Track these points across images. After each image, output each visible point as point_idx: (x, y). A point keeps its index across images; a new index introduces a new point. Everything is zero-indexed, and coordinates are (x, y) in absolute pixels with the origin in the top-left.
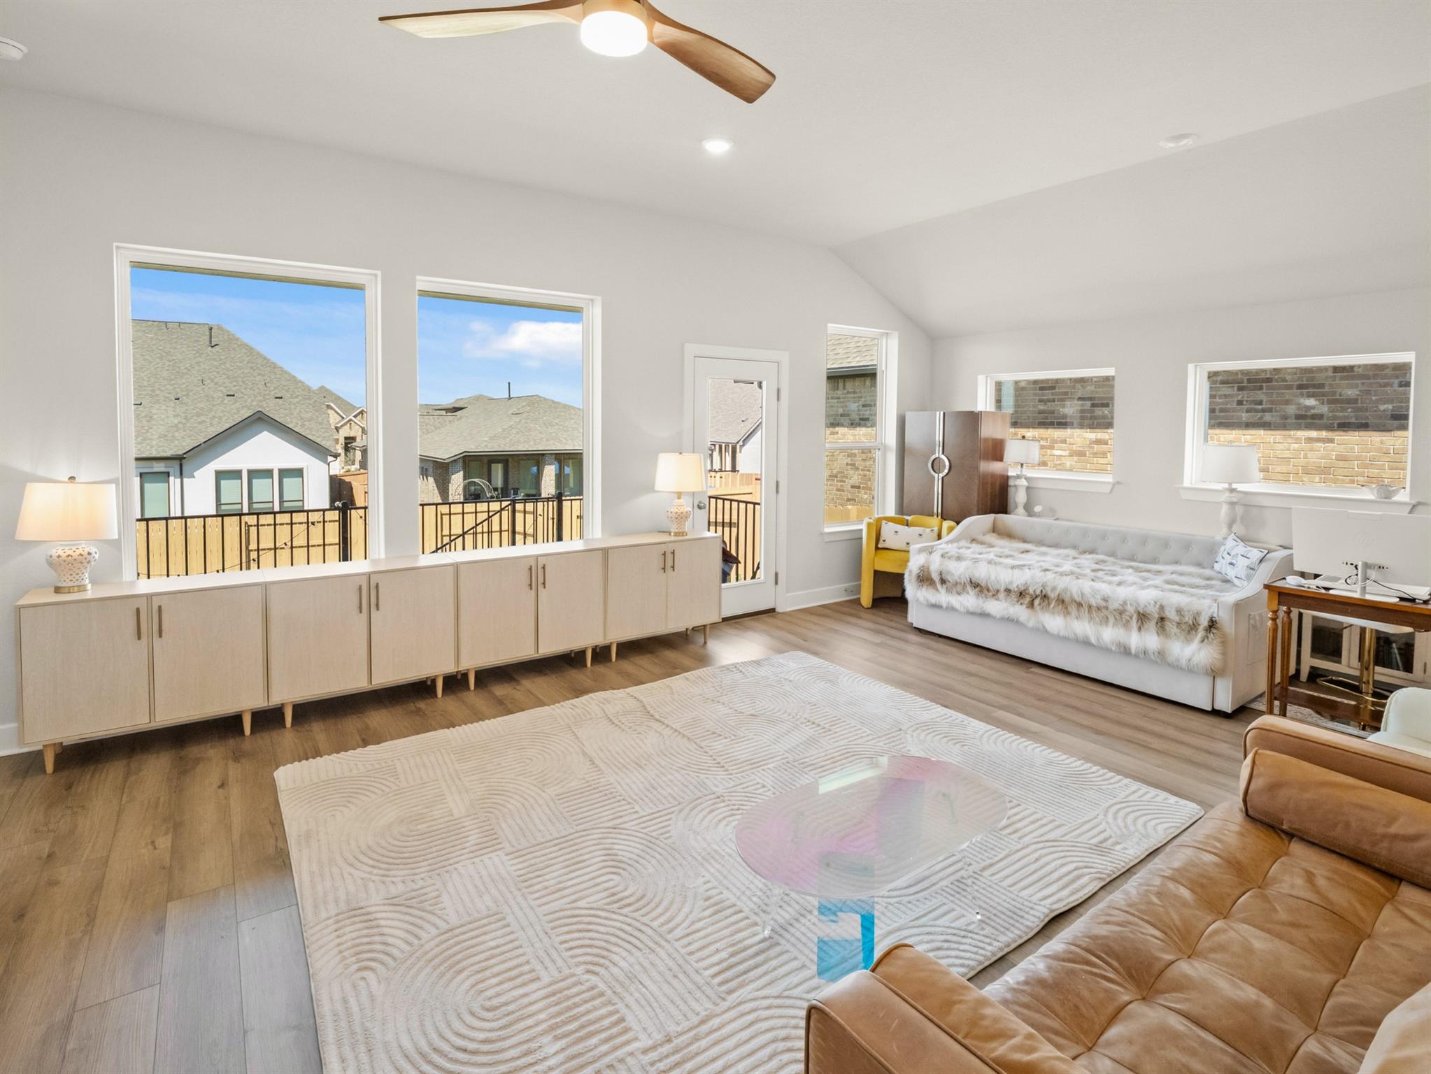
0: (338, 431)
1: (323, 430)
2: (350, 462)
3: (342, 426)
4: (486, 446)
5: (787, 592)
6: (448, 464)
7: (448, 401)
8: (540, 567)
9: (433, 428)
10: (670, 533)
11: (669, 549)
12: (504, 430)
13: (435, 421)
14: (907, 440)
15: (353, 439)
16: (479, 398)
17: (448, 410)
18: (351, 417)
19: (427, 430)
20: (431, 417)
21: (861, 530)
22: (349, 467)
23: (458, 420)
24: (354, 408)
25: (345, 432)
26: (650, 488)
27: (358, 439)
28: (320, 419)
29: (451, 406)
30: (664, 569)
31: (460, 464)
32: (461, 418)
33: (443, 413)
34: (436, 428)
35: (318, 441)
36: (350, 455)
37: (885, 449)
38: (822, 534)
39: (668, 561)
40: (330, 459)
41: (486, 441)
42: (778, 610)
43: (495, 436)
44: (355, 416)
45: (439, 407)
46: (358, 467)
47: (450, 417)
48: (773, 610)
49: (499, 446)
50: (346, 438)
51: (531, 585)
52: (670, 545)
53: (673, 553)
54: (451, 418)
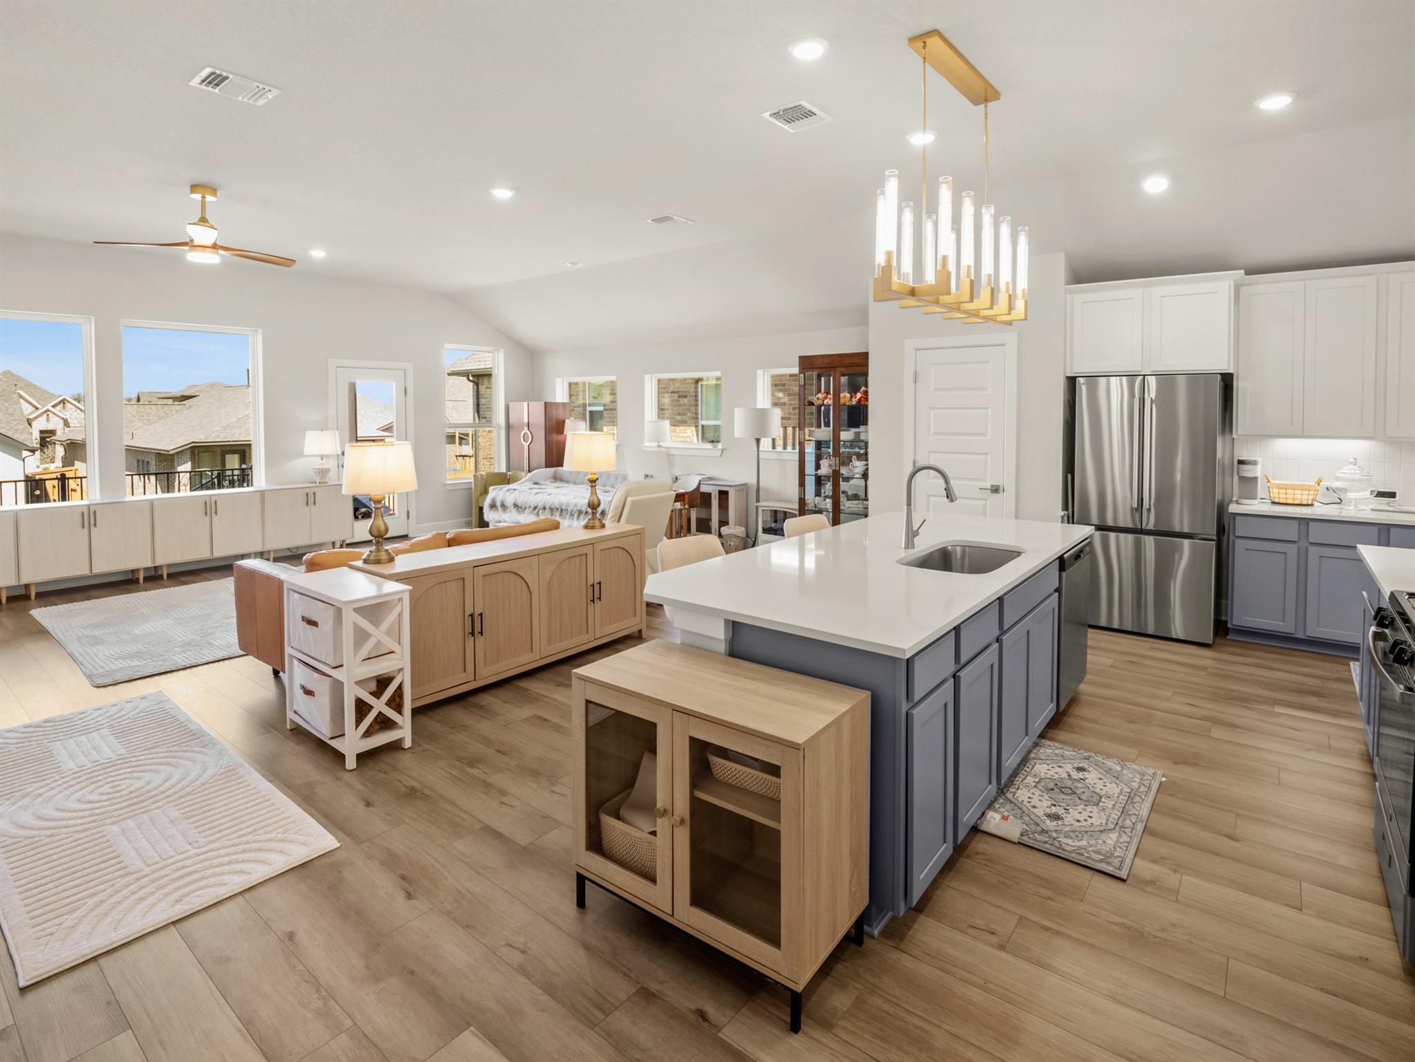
0: (30, 424)
1: (15, 423)
2: (48, 460)
3: (36, 417)
4: (217, 436)
5: (417, 524)
6: (173, 455)
7: (177, 390)
8: (213, 502)
9: (156, 418)
10: (316, 483)
11: (311, 492)
12: (239, 419)
13: (158, 410)
14: (511, 421)
15: (53, 432)
16: (213, 386)
17: (176, 399)
18: (49, 407)
19: (149, 420)
20: (153, 407)
21: (471, 483)
22: (47, 465)
23: (187, 409)
24: (53, 396)
25: (40, 424)
26: (300, 454)
27: (59, 433)
28: (10, 410)
29: (179, 394)
30: (307, 504)
31: (188, 455)
32: (190, 407)
33: (170, 401)
34: (160, 418)
35: (9, 434)
36: (48, 451)
37: (499, 427)
38: (445, 485)
39: (310, 499)
40: (25, 453)
41: (218, 431)
42: (409, 536)
43: (228, 425)
44: (54, 406)
45: (164, 395)
46: (61, 465)
47: (177, 406)
48: (406, 536)
49: (233, 436)
50: (41, 432)
51: (206, 513)
52: (312, 489)
53: (314, 494)
54: (178, 408)
